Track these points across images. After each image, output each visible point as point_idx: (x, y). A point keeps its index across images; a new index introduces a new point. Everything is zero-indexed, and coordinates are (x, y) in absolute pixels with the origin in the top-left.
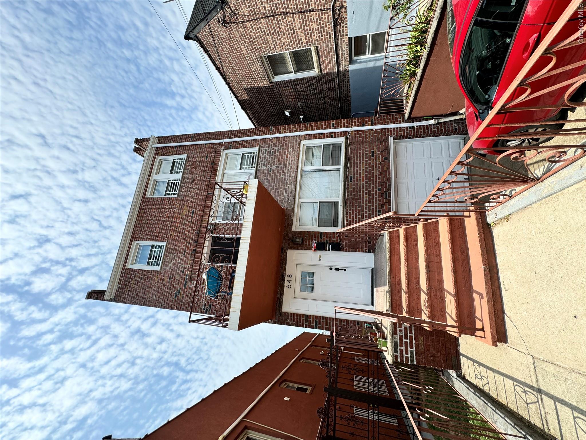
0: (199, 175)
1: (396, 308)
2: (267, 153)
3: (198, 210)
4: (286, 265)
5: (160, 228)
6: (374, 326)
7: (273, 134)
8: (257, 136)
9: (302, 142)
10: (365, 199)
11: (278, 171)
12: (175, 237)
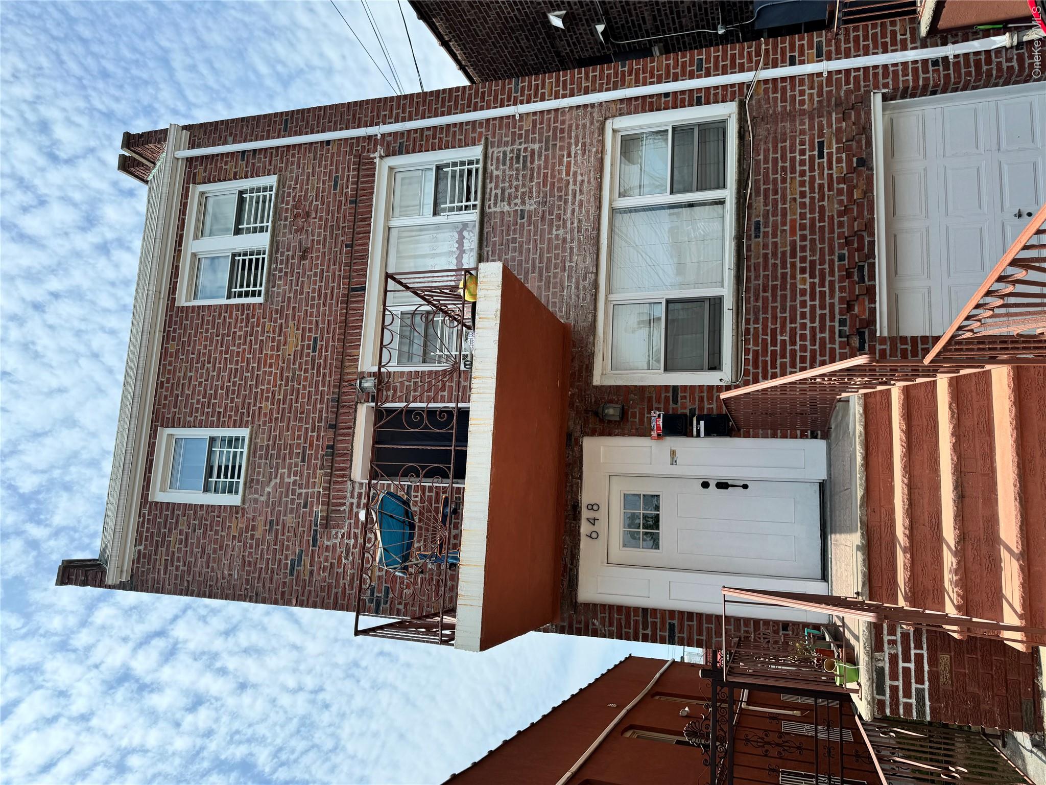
0: (319, 234)
1: (881, 587)
2: (508, 162)
3: (328, 339)
4: (581, 478)
5: (227, 391)
6: (829, 633)
7: (522, 103)
8: (475, 110)
9: (609, 125)
10: (800, 286)
11: (543, 218)
12: (271, 413)
